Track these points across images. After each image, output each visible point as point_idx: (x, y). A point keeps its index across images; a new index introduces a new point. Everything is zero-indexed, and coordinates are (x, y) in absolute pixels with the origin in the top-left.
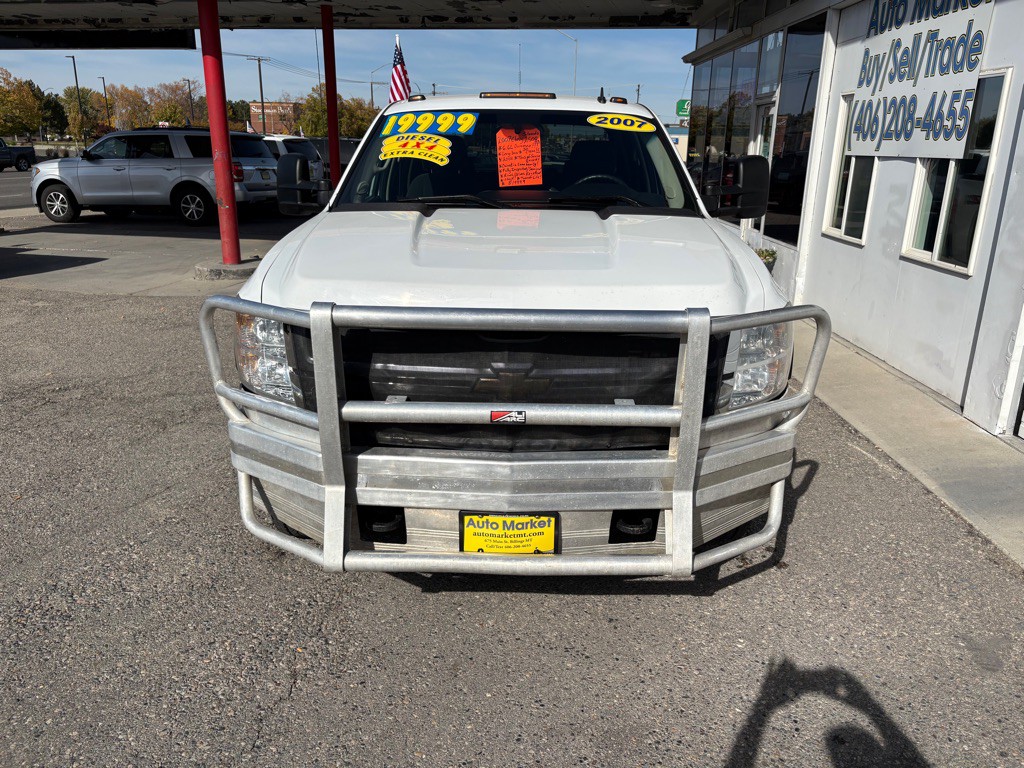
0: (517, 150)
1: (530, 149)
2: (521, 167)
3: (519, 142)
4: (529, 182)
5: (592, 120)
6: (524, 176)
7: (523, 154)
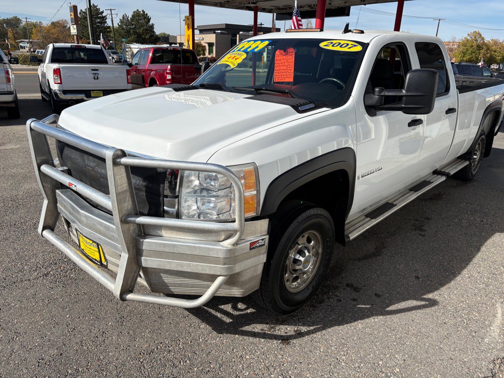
0: (283, 61)
1: (289, 61)
2: (284, 71)
3: (284, 57)
4: (287, 80)
5: (322, 45)
6: (285, 76)
7: (286, 64)
